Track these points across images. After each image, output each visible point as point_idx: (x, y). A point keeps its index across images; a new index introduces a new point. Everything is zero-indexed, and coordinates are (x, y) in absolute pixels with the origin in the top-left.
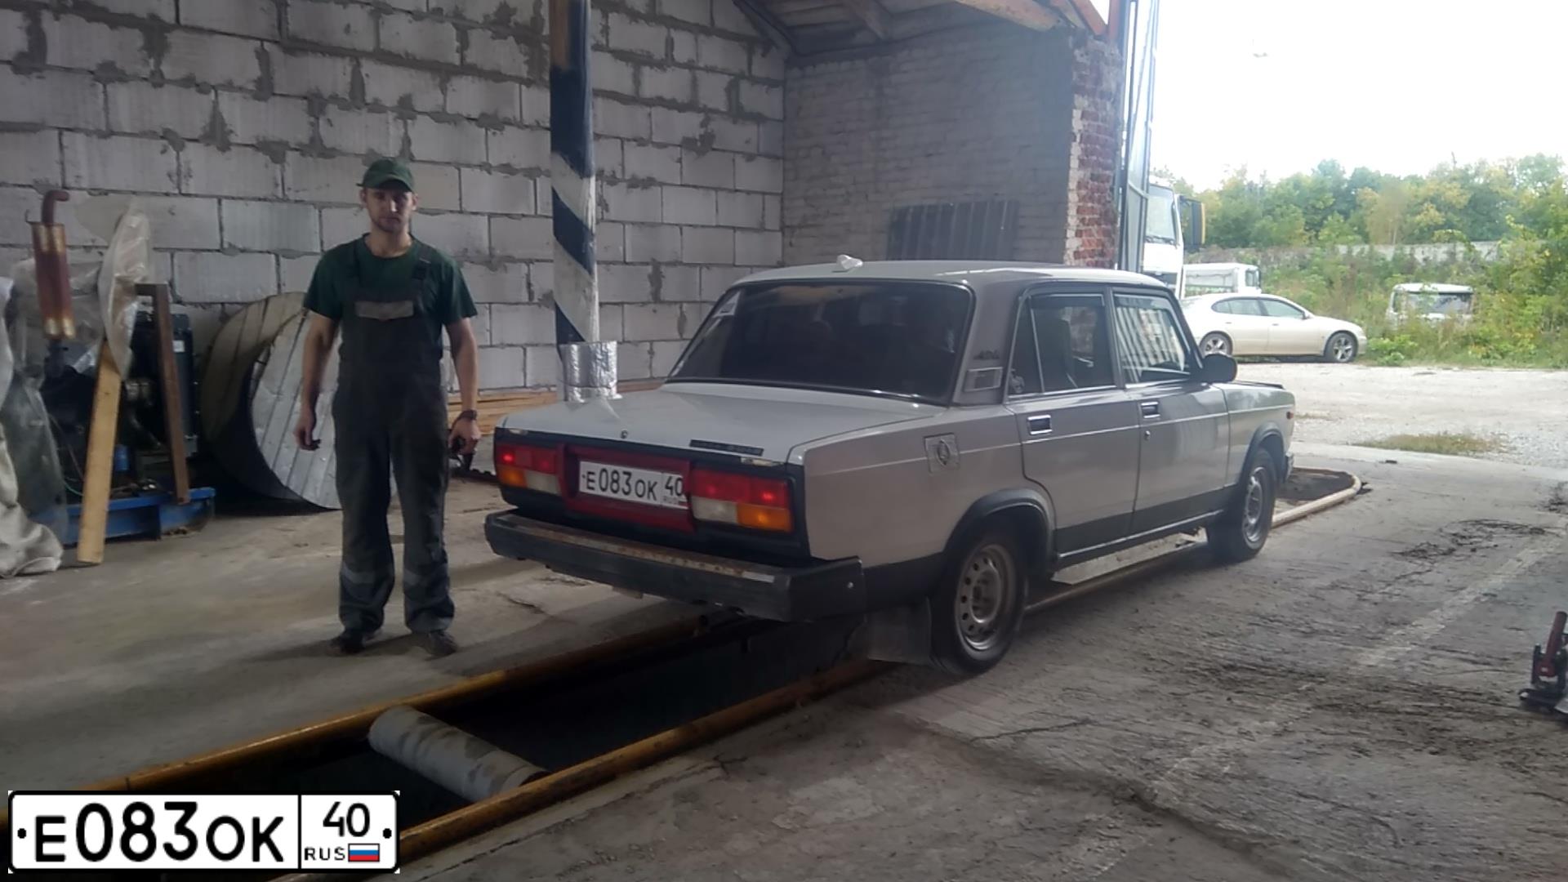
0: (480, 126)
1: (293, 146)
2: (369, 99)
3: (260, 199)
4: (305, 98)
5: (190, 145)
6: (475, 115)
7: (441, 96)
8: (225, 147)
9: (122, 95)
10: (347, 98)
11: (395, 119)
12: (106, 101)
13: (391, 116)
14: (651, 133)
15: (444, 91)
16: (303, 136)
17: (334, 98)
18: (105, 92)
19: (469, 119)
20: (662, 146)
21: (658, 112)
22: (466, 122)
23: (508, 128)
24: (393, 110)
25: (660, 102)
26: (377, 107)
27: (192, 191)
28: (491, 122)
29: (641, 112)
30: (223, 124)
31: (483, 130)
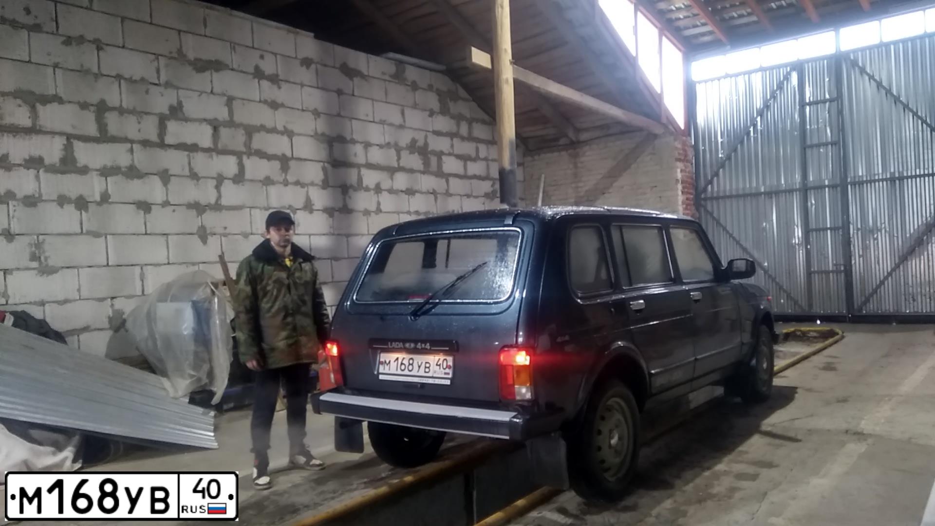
0: (406, 194)
1: (337, 209)
2: (364, 185)
3: (324, 235)
4: (340, 187)
5: (298, 211)
6: (404, 189)
7: (390, 181)
8: (311, 211)
9: (273, 190)
10: (356, 185)
11: (374, 194)
12: (267, 194)
13: (372, 192)
14: (472, 192)
15: (392, 179)
16: (340, 205)
17: (352, 186)
18: (266, 190)
19: (402, 191)
20: (476, 197)
21: (474, 181)
22: (400, 193)
23: (416, 194)
24: (373, 190)
25: (475, 177)
26: (367, 189)
27: (299, 232)
28: (410, 192)
29: (467, 182)
30: (310, 201)
31: (407, 196)
